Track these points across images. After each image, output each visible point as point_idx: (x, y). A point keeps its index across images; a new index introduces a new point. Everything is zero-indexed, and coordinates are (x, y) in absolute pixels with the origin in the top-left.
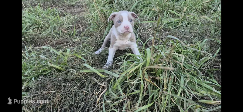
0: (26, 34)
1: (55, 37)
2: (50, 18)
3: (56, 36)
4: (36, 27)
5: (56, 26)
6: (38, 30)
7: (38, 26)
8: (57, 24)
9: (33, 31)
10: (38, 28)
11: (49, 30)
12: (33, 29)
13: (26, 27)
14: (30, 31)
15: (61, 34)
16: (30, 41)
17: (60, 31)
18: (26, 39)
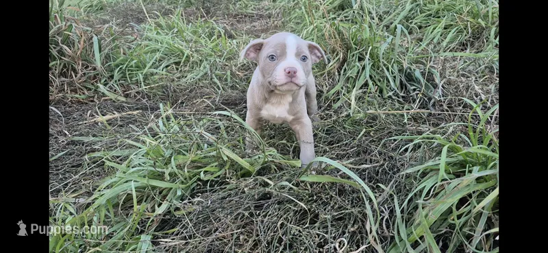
0: (152, 77)
1: (218, 87)
2: (203, 41)
3: (219, 84)
4: (172, 61)
5: (218, 60)
6: (177, 69)
7: (177, 60)
8: (220, 56)
9: (167, 71)
10: (177, 64)
11: (202, 68)
12: (167, 67)
13: (153, 61)
14: (161, 71)
15: (229, 80)
16: (159, 93)
17: (229, 73)
18: (152, 88)
